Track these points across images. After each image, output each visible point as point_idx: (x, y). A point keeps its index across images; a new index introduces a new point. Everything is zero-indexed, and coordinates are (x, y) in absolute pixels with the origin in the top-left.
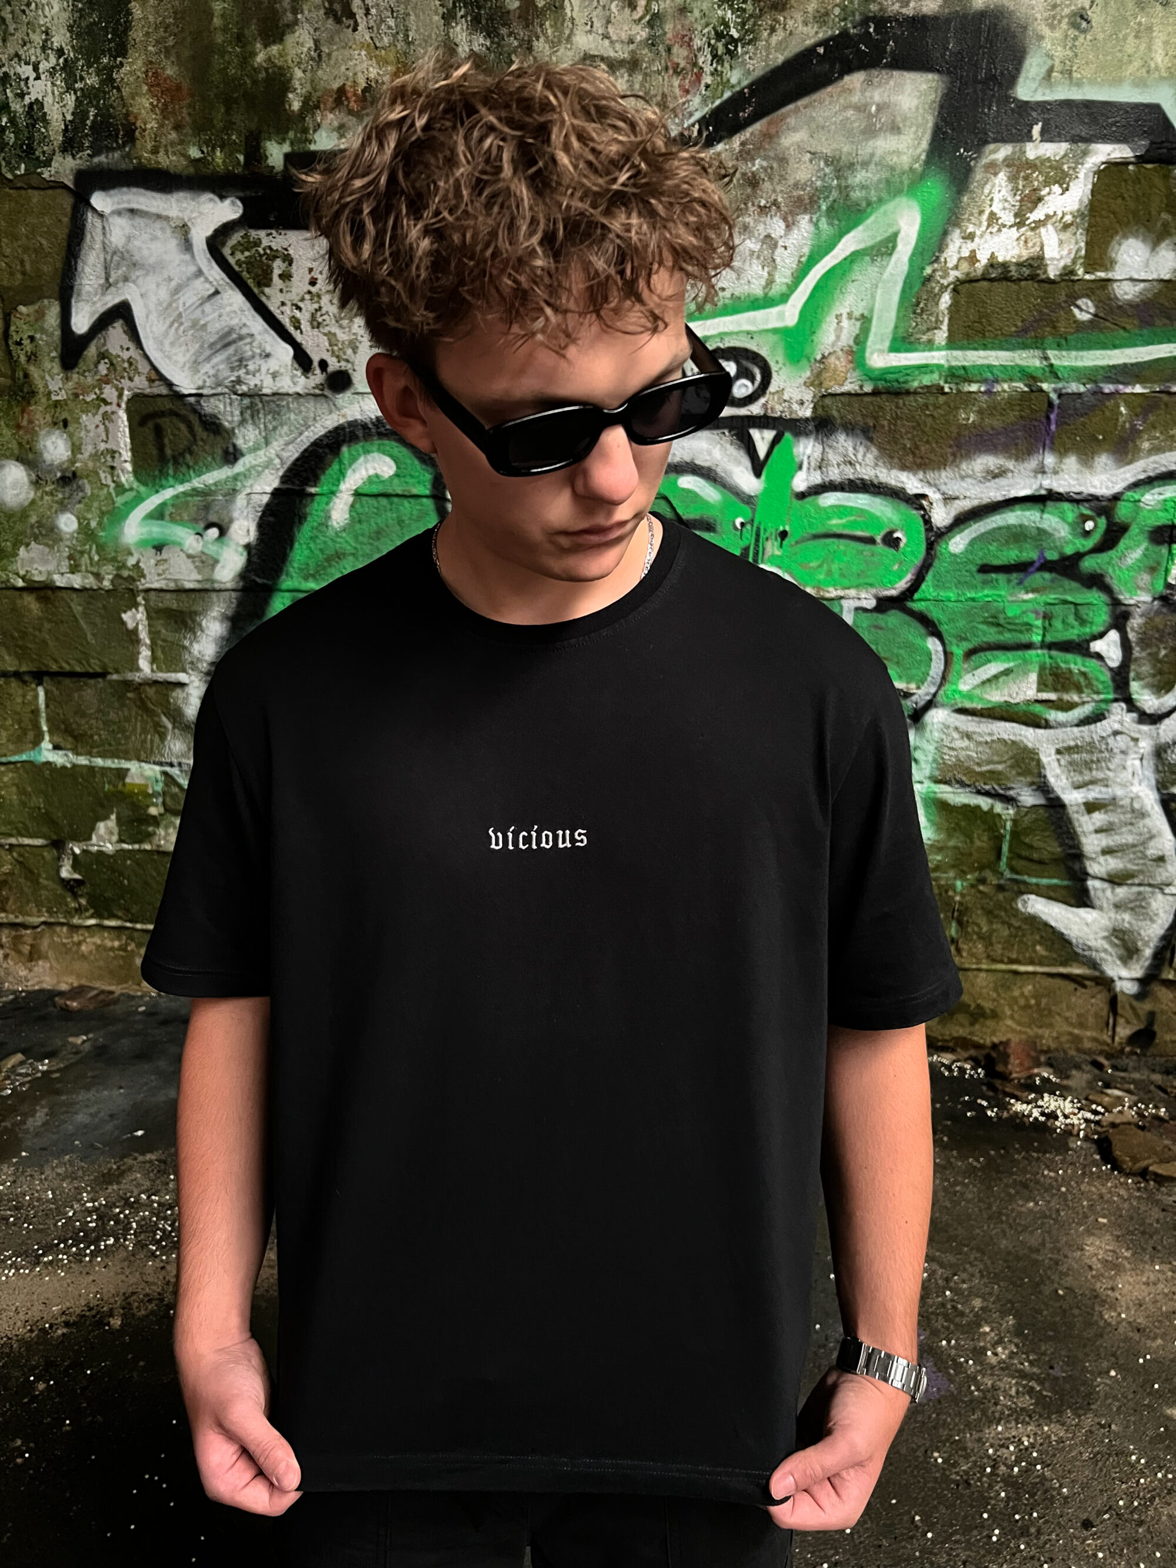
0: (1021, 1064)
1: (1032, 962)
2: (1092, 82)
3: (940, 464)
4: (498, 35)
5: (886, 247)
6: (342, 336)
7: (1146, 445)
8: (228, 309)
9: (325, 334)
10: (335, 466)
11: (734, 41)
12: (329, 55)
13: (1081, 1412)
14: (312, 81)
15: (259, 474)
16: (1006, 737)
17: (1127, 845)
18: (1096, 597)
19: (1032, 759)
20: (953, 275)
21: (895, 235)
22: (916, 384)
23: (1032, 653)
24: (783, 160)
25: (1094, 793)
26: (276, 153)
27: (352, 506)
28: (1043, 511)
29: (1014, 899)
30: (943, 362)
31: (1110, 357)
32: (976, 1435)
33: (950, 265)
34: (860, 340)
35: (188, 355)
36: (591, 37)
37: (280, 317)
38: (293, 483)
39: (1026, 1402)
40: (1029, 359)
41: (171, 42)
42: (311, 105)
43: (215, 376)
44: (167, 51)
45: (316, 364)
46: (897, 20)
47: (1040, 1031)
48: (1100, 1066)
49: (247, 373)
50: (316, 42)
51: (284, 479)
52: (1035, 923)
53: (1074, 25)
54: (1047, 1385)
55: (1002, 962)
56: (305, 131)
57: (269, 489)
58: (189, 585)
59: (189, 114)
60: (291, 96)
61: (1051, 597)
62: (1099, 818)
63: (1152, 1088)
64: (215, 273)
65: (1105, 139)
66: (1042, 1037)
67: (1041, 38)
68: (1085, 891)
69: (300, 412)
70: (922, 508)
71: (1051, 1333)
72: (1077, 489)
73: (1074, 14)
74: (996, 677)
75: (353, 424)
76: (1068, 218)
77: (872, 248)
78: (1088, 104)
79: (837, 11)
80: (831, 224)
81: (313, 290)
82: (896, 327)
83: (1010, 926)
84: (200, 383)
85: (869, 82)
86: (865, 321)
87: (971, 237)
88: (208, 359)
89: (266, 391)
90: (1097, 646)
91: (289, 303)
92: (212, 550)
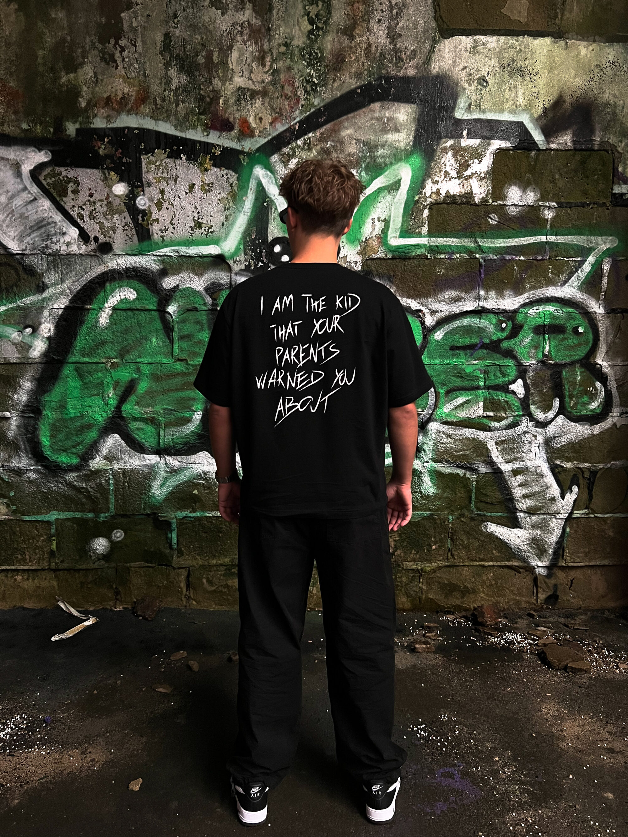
0: (491, 617)
1: (491, 561)
2: (491, 111)
3: (427, 295)
4: (194, 75)
5: (395, 186)
6: (107, 224)
7: (528, 285)
8: (41, 208)
9: (97, 223)
10: (102, 294)
11: (316, 85)
12: (102, 80)
13: (557, 800)
14: (92, 93)
15: (57, 298)
16: (470, 436)
17: (535, 492)
18: (510, 362)
19: (484, 448)
20: (429, 200)
21: (400, 180)
22: (413, 254)
23: (480, 392)
24: (342, 143)
25: (517, 465)
26: (71, 128)
27: (111, 315)
28: (480, 319)
29: (480, 525)
30: (426, 243)
31: (507, 243)
32: (502, 820)
33: (428, 195)
34: (385, 231)
35: (17, 233)
36: (241, 79)
37: (71, 213)
38: (77, 303)
39: (526, 798)
40: (469, 243)
41: (13, 69)
42: (91, 105)
43: (33, 244)
44: (11, 74)
45: (92, 238)
46: (395, 78)
47: (499, 599)
48: (532, 616)
49: (52, 243)
50: (95, 73)
51: (71, 301)
52: (492, 536)
53: (480, 83)
54: (536, 787)
55: (476, 561)
56: (88, 117)
57: (63, 306)
58: (12, 361)
59: (22, 106)
60: (80, 99)
61: (487, 362)
62: (520, 478)
63: (561, 625)
64: (35, 189)
65: (498, 139)
66: (500, 602)
67: (465, 89)
68: (516, 518)
69: (82, 264)
70: (420, 317)
71: (533, 758)
72: (497, 307)
73: (479, 79)
74: (462, 405)
75: (113, 271)
76: (483, 175)
77: (388, 186)
78: (489, 121)
79: (366, 73)
80: (367, 174)
81: (91, 199)
82: (402, 225)
83: (479, 540)
84: (24, 248)
85: (383, 107)
86: (387, 222)
87: (437, 182)
88: (29, 235)
89: (61, 253)
90: (512, 387)
91: (77, 206)
92: (28, 340)
